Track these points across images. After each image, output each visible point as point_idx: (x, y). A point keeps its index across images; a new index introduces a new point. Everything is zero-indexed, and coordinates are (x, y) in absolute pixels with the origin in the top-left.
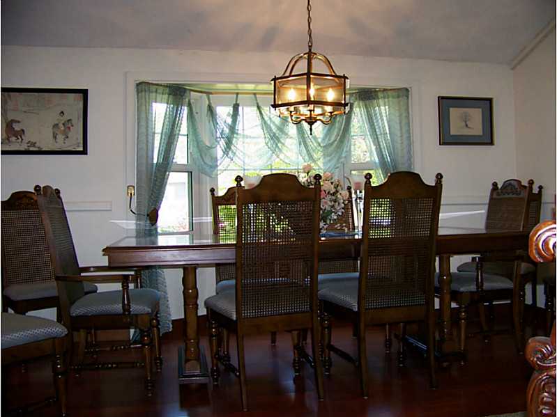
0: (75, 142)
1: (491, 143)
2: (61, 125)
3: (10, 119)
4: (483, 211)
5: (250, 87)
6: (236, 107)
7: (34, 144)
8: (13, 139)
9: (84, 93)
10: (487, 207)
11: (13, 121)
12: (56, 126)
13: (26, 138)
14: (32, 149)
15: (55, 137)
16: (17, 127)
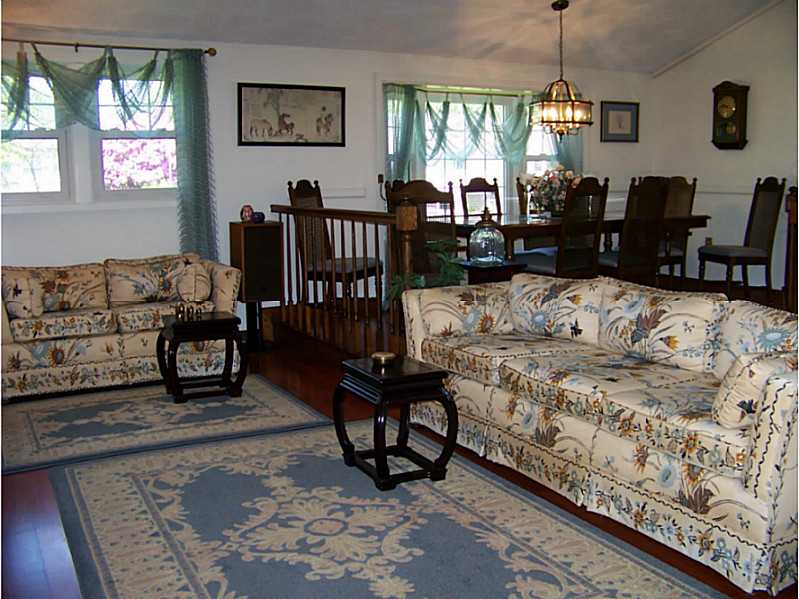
0: (334, 134)
1: (637, 141)
2: (323, 120)
3: (281, 114)
4: (624, 199)
5: (458, 88)
6: (446, 105)
7: (301, 137)
8: (284, 131)
9: (342, 90)
10: (627, 195)
11: (284, 115)
12: (319, 120)
13: (296, 131)
14: (300, 141)
15: (318, 130)
16: (288, 121)
